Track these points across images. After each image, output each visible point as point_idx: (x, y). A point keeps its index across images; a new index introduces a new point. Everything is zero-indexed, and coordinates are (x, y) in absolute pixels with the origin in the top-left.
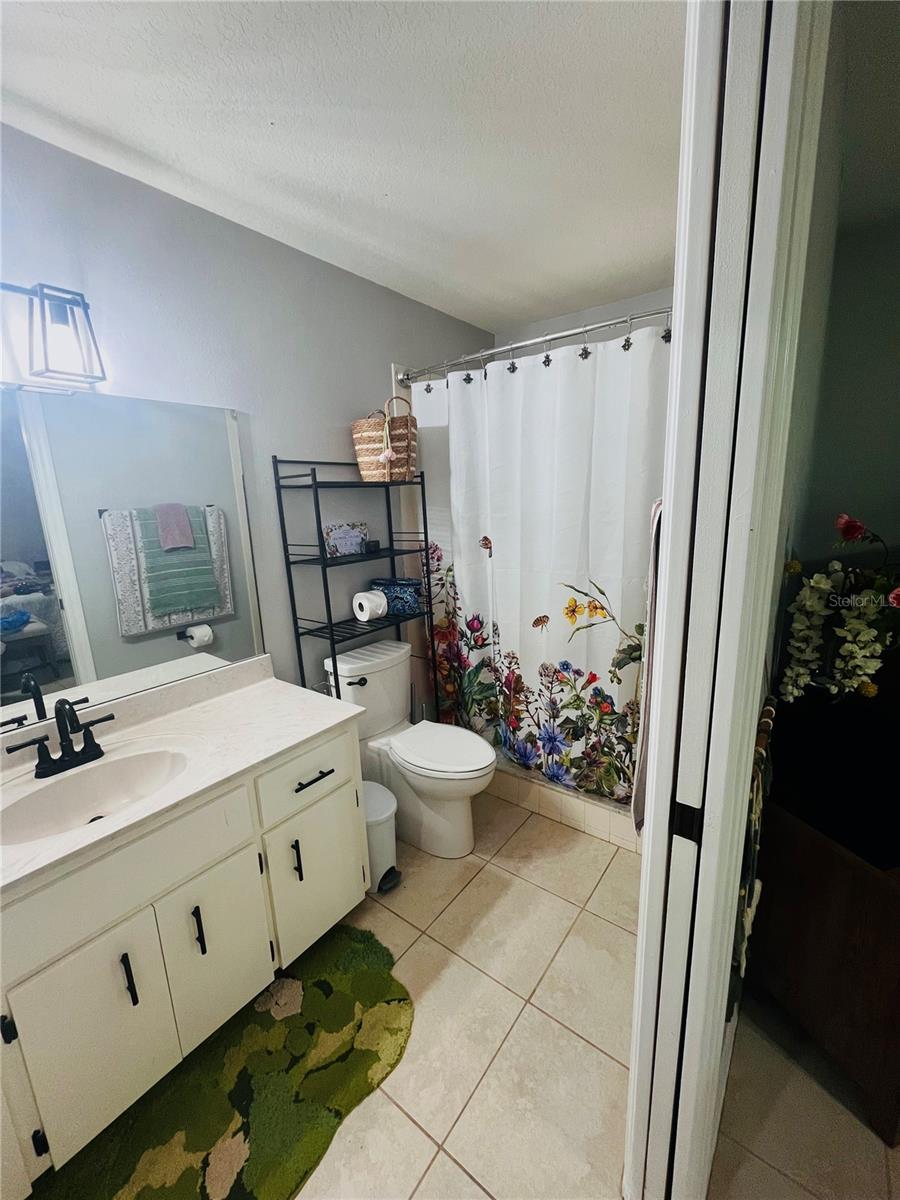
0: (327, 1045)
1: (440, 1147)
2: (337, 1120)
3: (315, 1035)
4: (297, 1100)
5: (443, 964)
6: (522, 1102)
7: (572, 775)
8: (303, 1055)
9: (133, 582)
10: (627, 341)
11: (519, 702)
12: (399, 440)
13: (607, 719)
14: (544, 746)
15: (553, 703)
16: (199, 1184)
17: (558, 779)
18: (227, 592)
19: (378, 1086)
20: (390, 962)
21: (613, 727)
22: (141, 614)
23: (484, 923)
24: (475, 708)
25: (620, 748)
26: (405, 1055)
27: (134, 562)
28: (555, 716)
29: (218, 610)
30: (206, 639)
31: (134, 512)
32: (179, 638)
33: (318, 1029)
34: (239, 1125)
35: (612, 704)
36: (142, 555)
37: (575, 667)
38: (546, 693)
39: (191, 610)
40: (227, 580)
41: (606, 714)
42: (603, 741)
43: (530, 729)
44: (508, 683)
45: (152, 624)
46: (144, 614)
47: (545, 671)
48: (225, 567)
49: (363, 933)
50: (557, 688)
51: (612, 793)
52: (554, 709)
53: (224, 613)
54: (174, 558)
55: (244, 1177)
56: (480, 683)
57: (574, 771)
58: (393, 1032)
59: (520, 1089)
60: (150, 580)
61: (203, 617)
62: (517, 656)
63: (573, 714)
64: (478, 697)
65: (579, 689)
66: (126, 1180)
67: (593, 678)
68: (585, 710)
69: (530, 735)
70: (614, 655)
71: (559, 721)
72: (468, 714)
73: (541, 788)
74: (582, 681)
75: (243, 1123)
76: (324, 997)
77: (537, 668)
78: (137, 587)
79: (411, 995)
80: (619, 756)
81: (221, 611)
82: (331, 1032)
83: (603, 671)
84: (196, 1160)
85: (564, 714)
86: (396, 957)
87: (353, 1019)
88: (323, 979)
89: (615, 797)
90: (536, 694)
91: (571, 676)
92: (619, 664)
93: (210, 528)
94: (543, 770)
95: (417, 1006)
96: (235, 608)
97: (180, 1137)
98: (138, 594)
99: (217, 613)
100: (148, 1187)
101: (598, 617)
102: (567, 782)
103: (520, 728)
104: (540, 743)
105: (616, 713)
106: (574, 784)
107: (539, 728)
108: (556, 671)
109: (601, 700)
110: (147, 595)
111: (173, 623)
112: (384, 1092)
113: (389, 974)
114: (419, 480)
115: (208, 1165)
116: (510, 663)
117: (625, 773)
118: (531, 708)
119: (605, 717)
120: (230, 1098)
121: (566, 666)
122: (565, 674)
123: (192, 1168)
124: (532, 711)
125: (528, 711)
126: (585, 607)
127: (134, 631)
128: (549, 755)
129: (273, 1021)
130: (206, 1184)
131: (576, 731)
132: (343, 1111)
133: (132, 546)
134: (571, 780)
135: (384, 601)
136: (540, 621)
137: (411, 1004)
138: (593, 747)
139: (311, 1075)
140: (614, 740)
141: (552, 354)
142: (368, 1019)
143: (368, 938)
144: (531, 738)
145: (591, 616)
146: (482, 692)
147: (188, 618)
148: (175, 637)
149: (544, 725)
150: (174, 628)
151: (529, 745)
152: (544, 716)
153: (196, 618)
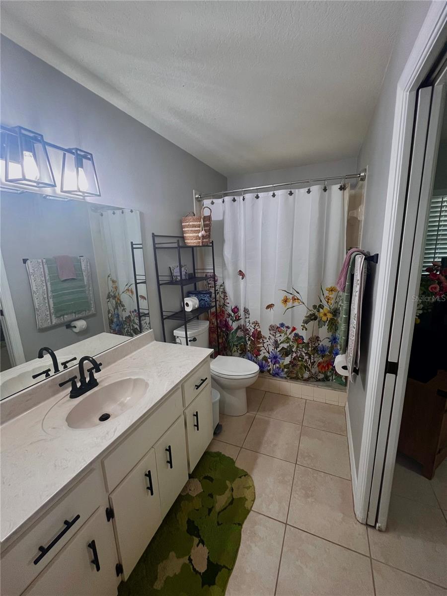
0: (221, 501)
1: (286, 524)
2: (240, 526)
3: (214, 498)
4: (218, 524)
5: (256, 459)
6: (309, 500)
7: (285, 372)
8: (213, 507)
9: (44, 298)
10: (309, 190)
11: (259, 343)
12: (206, 227)
13: (301, 346)
14: (271, 361)
15: (276, 341)
16: (192, 569)
17: (278, 375)
18: (92, 302)
19: (251, 510)
20: (234, 462)
21: (303, 349)
22: (49, 316)
23: (265, 439)
24: (235, 348)
25: (307, 357)
26: (256, 496)
27: (45, 287)
28: (277, 347)
29: (88, 311)
30: (84, 327)
31: (44, 260)
32: (67, 328)
33: (214, 496)
34: (198, 541)
35: (303, 339)
36: (49, 284)
37: (286, 325)
38: (273, 338)
39: (75, 313)
40: (91, 295)
41: (300, 344)
42: (298, 355)
43: (265, 354)
44: (253, 335)
45: (54, 321)
46: (50, 316)
47: (272, 328)
48: (90, 288)
49: (215, 453)
50: (278, 335)
51: (302, 378)
52: (276, 344)
53: (91, 313)
54: (66, 285)
55: (211, 559)
56: (237, 337)
57: (286, 370)
58: (248, 488)
59: (307, 496)
60: (54, 297)
61: (80, 316)
62: (259, 322)
63: (285, 345)
64: (236, 343)
65: (288, 334)
66: (156, 578)
67: (294, 329)
68: (291, 343)
69: (265, 357)
70: (304, 318)
71: (279, 349)
72: (231, 352)
73: (270, 380)
74: (289, 331)
75: (199, 541)
76: (211, 482)
77: (268, 327)
78: (47, 301)
79: (249, 473)
80: (306, 360)
81: (89, 312)
82: (221, 495)
83: (299, 325)
84: (185, 560)
85: (281, 346)
86: (235, 460)
87: (228, 488)
88: (206, 475)
89: (304, 379)
90: (267, 339)
91: (285, 329)
92: (306, 322)
93: (83, 268)
94: (271, 372)
95: (252, 476)
96: (96, 311)
97: (172, 554)
98: (47, 305)
99: (87, 313)
100: (168, 578)
101: (296, 303)
102: (283, 375)
103: (260, 355)
104: (269, 360)
105: (305, 343)
106: (285, 376)
107: (269, 353)
108: (278, 328)
109: (298, 338)
110: (52, 305)
111: (65, 320)
112: (254, 511)
113: (235, 467)
114: (211, 244)
115: (192, 560)
116: (255, 326)
117: (308, 368)
118: (265, 345)
119: (300, 345)
120: (188, 532)
121: (282, 325)
122: (282, 328)
123: (185, 563)
124: (265, 346)
125: (264, 346)
126: (290, 299)
127: (45, 325)
128: (274, 365)
129: (192, 498)
130: (195, 567)
131: (286, 352)
132: (241, 523)
133: (43, 279)
134: (284, 374)
135: (197, 302)
136: (270, 306)
137: (249, 476)
138: (294, 359)
139: (220, 514)
140: (304, 355)
141: (276, 192)
142: (235, 485)
143: (219, 454)
144: (265, 358)
145: (293, 303)
146: (238, 341)
147: (73, 316)
148: (65, 327)
149: (271, 352)
150: (65, 323)
151: (264, 362)
152: (271, 348)
153: (77, 316)
